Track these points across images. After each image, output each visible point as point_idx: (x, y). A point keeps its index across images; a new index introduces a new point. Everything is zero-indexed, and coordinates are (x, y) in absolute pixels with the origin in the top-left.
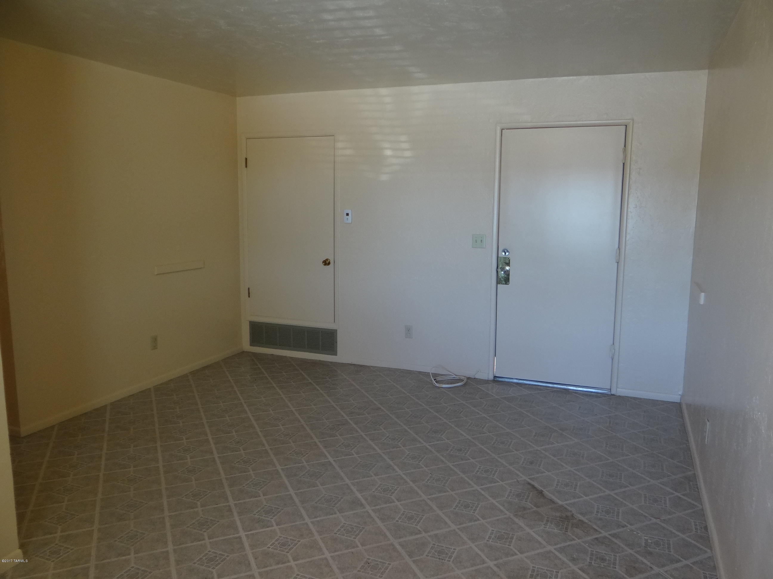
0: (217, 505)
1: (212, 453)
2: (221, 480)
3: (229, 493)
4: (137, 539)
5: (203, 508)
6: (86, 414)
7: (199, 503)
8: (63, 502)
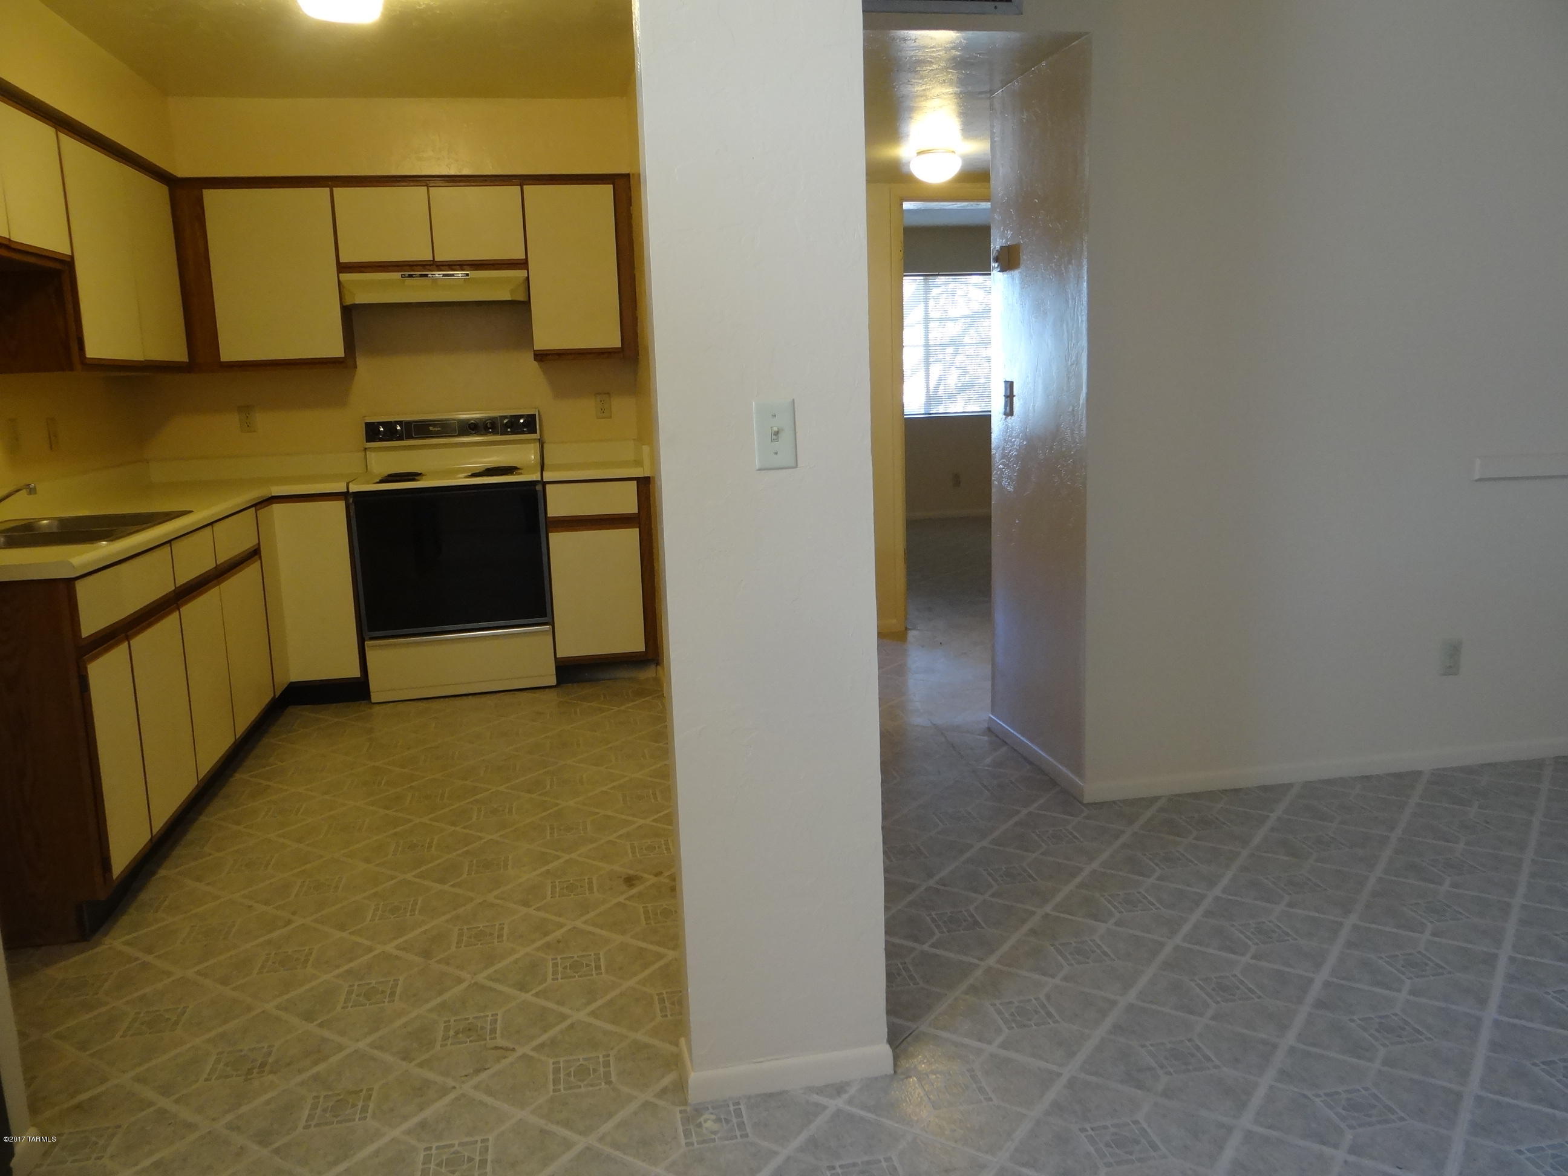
0: (1399, 1170)
1: (1482, 1002)
2: (1459, 1096)
3: (1457, 1149)
4: (1131, 1155)
5: (1352, 1158)
6: (1236, 791)
7: (1349, 1136)
8: (1053, 976)
